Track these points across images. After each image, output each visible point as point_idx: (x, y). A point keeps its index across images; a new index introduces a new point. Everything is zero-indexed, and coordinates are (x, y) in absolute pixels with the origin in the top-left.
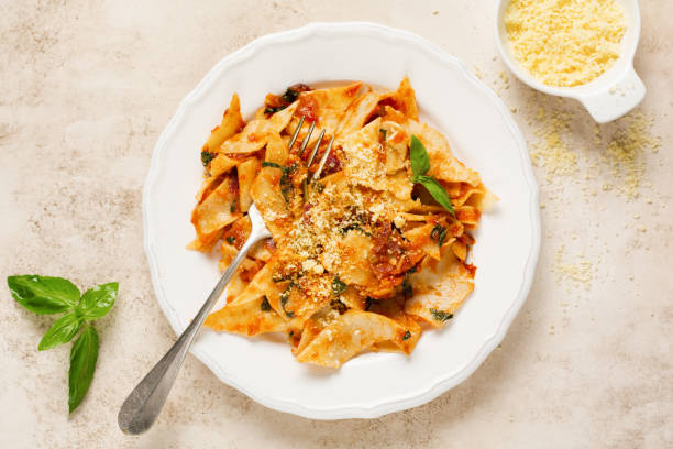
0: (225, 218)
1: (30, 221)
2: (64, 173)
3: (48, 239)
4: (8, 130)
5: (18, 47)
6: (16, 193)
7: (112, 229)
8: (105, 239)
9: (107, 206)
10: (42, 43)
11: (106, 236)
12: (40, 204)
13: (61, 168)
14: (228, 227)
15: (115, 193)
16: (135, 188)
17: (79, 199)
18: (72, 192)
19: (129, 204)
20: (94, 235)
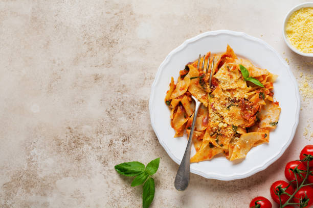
0: (183, 121)
1: (106, 111)
2: (119, 93)
3: (113, 118)
4: (98, 76)
5: (102, 45)
6: (101, 100)
7: (137, 115)
8: (135, 118)
9: (136, 106)
10: (112, 43)
11: (135, 117)
12: (110, 105)
13: (118, 91)
14: (186, 124)
15: (139, 101)
16: (146, 99)
17: (125, 103)
18: (122, 100)
19: (144, 105)
20: (130, 116)
